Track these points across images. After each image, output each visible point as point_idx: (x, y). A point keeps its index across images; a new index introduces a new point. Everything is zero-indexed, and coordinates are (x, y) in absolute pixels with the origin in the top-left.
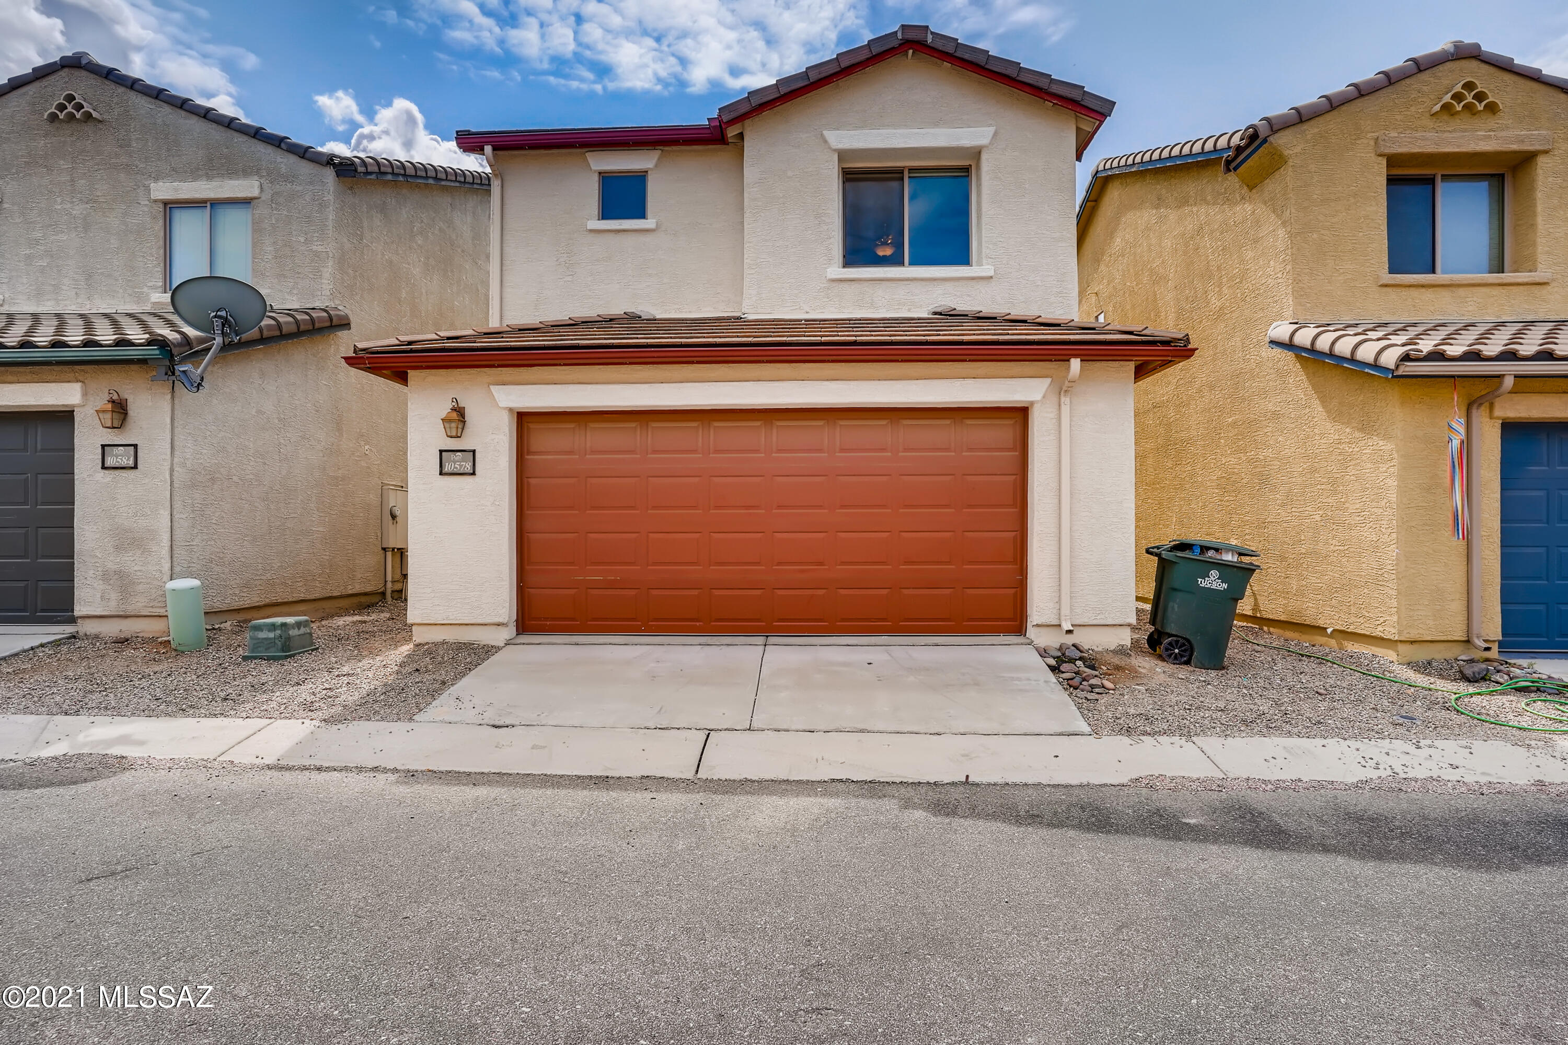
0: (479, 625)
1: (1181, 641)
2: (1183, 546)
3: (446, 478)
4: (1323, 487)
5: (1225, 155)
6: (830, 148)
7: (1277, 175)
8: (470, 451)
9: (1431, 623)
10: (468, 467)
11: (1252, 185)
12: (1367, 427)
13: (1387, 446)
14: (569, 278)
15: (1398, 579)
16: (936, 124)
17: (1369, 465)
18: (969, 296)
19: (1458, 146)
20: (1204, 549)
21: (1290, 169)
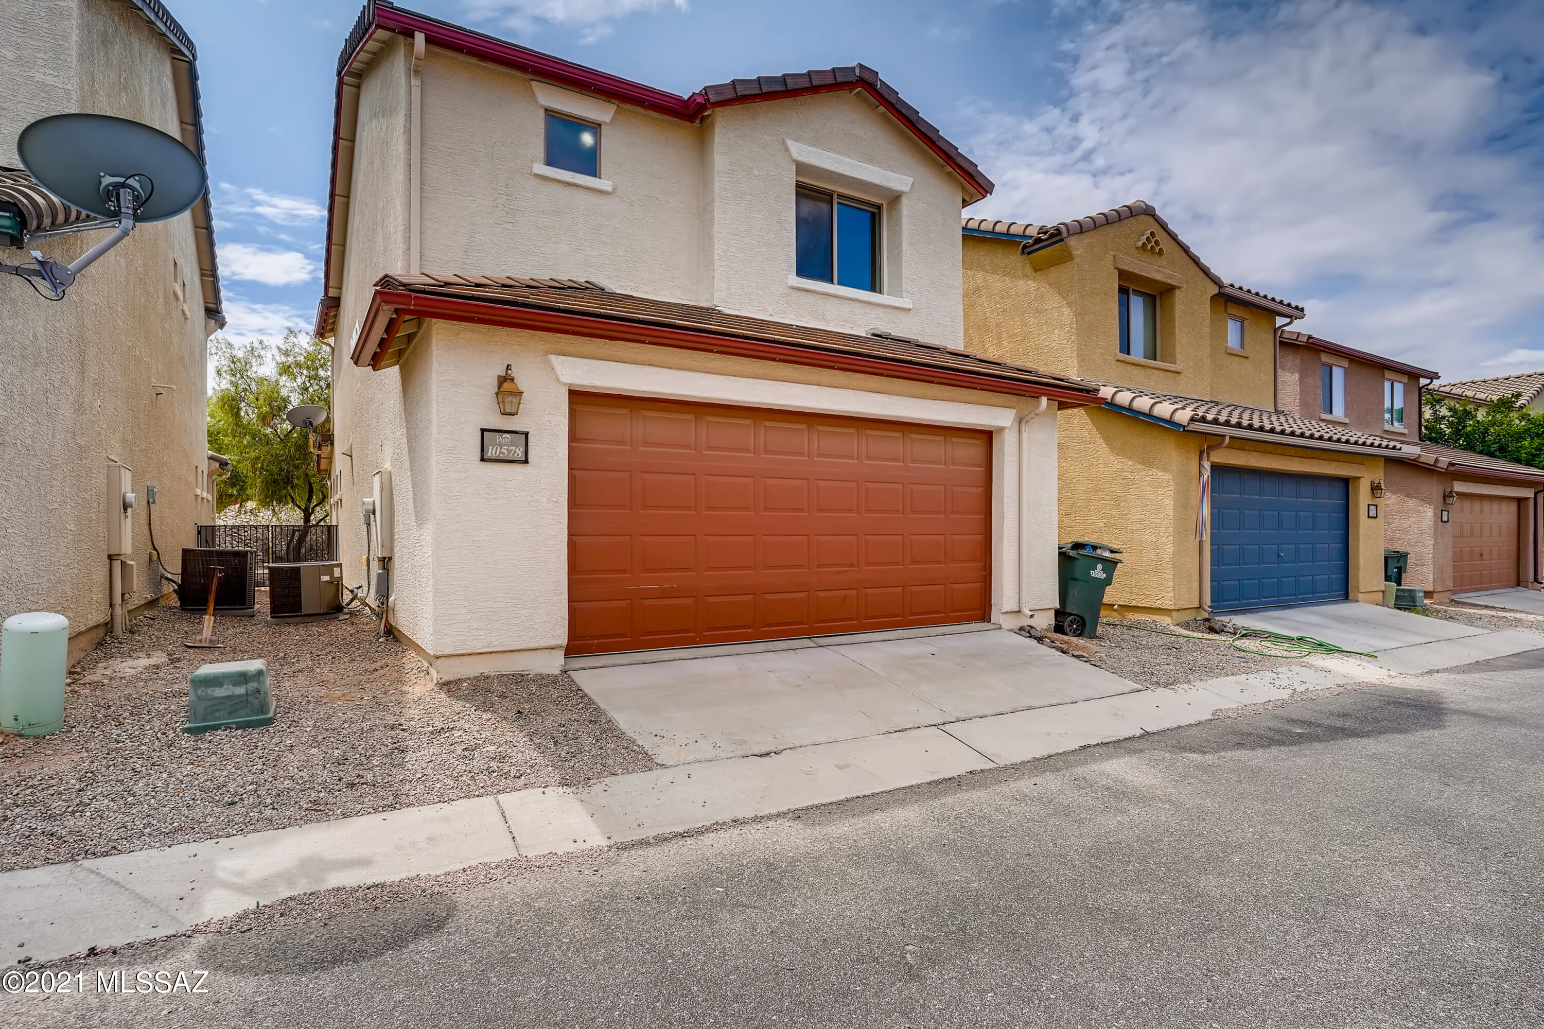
0: (532, 650)
1: (1078, 618)
2: (1077, 546)
3: (488, 465)
4: (1106, 502)
5: (1025, 242)
6: (791, 157)
7: (1063, 266)
8: (522, 433)
9: (1187, 596)
10: (519, 453)
11: (1037, 269)
12: (1147, 462)
13: (1166, 477)
14: (509, 226)
15: (1174, 567)
16: (871, 161)
17: (1149, 489)
18: (894, 323)
19: (1148, 273)
20: (1095, 548)
21: (1076, 265)
